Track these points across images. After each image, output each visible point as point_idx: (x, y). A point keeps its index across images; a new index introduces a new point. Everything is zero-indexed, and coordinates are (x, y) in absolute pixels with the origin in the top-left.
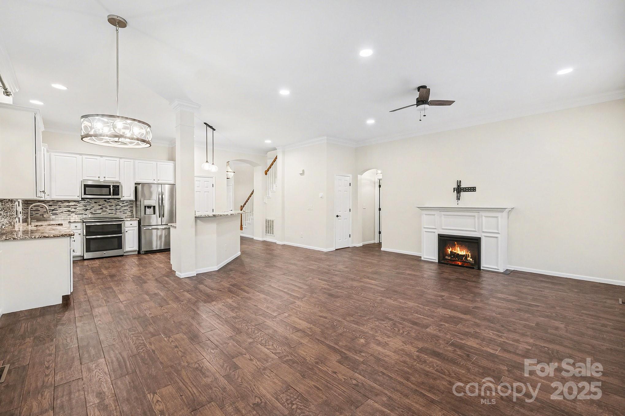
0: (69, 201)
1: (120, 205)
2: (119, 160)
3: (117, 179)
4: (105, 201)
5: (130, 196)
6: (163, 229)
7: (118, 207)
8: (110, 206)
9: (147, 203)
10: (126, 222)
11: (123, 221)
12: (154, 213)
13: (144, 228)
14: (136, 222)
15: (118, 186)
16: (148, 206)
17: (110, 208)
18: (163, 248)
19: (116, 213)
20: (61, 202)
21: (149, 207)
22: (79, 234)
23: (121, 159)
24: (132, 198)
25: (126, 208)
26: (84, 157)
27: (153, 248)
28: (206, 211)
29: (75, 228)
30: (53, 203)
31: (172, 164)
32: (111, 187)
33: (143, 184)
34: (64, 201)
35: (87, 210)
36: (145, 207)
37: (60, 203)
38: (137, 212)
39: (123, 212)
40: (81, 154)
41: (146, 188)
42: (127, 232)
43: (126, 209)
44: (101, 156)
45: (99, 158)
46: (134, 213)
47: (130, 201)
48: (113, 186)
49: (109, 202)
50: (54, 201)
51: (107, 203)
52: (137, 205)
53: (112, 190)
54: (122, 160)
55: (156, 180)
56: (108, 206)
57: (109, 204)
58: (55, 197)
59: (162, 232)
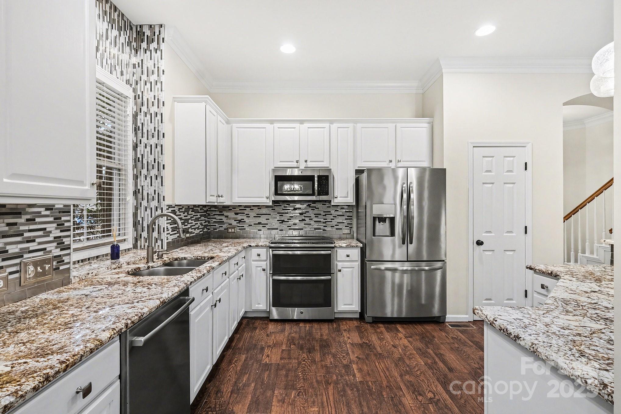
0: (259, 206)
1: (331, 214)
2: (330, 126)
3: (325, 164)
4: (309, 206)
5: (347, 197)
6: (404, 272)
7: (329, 218)
8: (317, 215)
9: (377, 210)
10: (339, 251)
11: (333, 248)
12: (393, 234)
13: (372, 267)
14: (357, 250)
15: (327, 177)
16: (378, 218)
17: (316, 219)
18: (404, 315)
19: (325, 228)
20: (250, 208)
21: (382, 220)
22: (264, 270)
23: (332, 123)
24: (351, 200)
25: (340, 219)
26: (277, 125)
27: (386, 314)
28: (508, 232)
29: (257, 258)
30: (240, 210)
31: (426, 125)
32: (316, 179)
33: (370, 171)
34: (254, 206)
35: (283, 221)
36: (374, 218)
37: (248, 211)
38: (360, 228)
39: (337, 227)
40: (272, 122)
41: (374, 177)
42: (340, 271)
43: (341, 221)
44: (302, 122)
45: (297, 125)
46: (355, 229)
47: (347, 206)
48: (319, 177)
49: (315, 207)
50: (241, 206)
51: (312, 209)
52: (360, 214)
53: (316, 186)
54: (334, 126)
55: (394, 161)
56: (313, 216)
57: (316, 211)
58: (237, 200)
59: (402, 278)
